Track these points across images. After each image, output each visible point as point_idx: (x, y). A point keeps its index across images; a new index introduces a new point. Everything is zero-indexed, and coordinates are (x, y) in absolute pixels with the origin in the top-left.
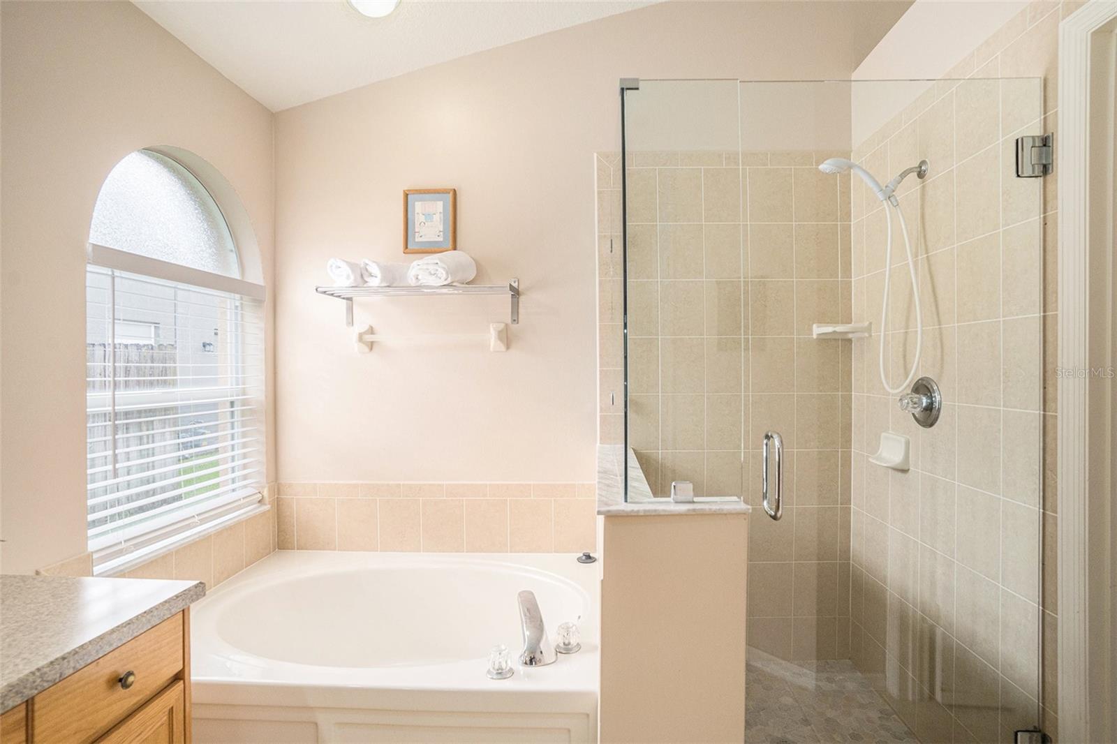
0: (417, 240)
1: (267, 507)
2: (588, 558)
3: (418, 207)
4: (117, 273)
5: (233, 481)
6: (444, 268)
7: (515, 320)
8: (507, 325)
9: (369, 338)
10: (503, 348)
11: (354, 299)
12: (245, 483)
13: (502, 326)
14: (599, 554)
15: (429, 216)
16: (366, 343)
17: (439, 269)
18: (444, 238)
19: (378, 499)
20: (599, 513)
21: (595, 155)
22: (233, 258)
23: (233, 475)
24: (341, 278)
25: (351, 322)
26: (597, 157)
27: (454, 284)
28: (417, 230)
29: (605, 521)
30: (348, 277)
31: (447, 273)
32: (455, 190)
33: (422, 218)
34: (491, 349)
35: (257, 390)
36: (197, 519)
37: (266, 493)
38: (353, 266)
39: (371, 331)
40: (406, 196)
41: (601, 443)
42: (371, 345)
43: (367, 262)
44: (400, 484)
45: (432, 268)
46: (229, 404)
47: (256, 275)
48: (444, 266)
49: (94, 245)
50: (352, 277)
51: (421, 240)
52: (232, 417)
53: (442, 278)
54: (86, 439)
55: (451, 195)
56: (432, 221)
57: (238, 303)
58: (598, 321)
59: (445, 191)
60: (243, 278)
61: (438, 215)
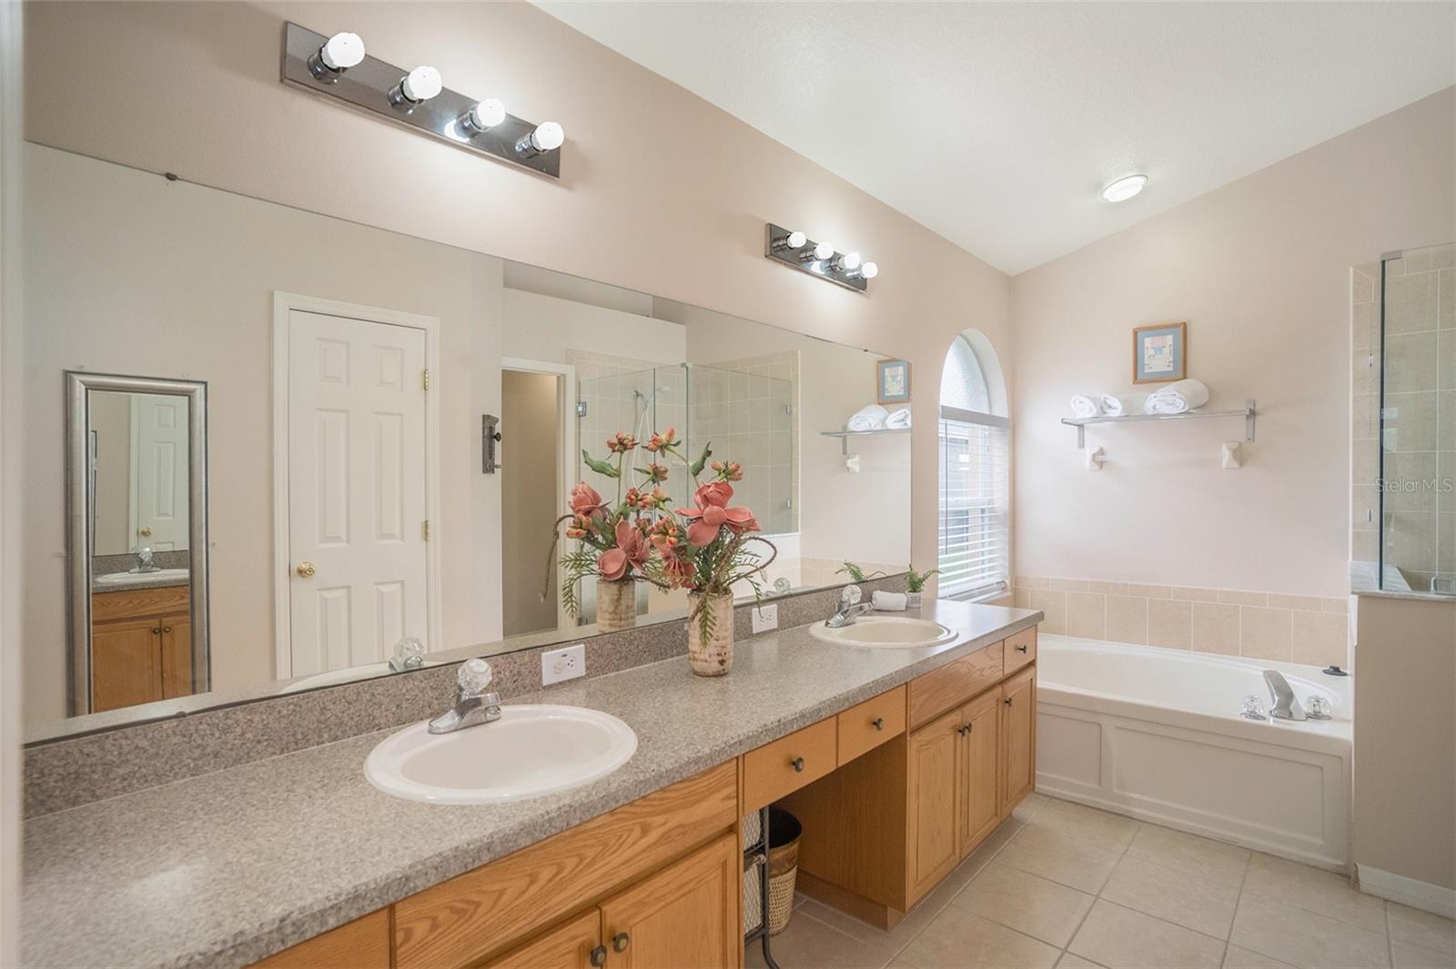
0: (1146, 371)
1: (1010, 593)
2: (1336, 671)
3: (1148, 342)
4: (949, 422)
5: (983, 570)
6: (1181, 398)
7: (1250, 439)
8: (1240, 444)
9: (1101, 458)
10: (1236, 465)
11: (1085, 425)
12: (991, 573)
13: (1236, 445)
14: (1349, 668)
15: (1159, 350)
16: (1097, 463)
17: (1177, 400)
18: (1174, 367)
19: (1106, 595)
20: (1353, 593)
21: (1351, 269)
22: (984, 398)
23: (983, 567)
24: (1084, 411)
25: (1082, 445)
26: (1354, 271)
27: (1191, 411)
28: (1146, 363)
29: (1359, 603)
30: (1091, 410)
31: (1185, 403)
32: (1185, 324)
33: (1152, 352)
34: (1224, 466)
35: (1001, 501)
36: (976, 591)
37: (1007, 581)
38: (1094, 400)
39: (1101, 452)
40: (1135, 333)
41: (1353, 559)
42: (1101, 464)
43: (1107, 396)
44: (1127, 584)
45: (1170, 400)
46: (980, 511)
47: (1001, 411)
48: (1181, 396)
49: (943, 407)
50: (1095, 410)
51: (1150, 371)
52: (983, 521)
53: (1180, 406)
54: (938, 526)
55: (1181, 328)
56: (1161, 354)
57: (987, 433)
58: (1351, 437)
59: (1176, 326)
60: (990, 411)
61: (1168, 347)
